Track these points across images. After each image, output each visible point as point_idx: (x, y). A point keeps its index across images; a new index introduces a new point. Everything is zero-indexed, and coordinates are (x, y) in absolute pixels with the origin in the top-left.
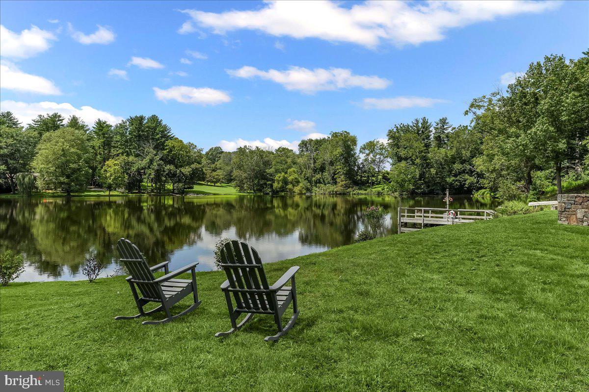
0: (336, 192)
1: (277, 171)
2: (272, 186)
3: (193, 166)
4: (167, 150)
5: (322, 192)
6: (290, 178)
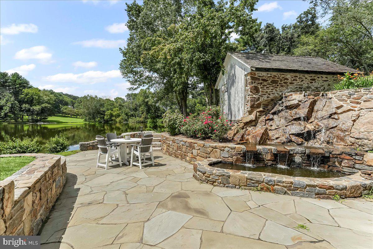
0: (140, 121)
1: (108, 110)
2: (104, 117)
3: (43, 105)
4: (24, 95)
5: (133, 121)
6: (114, 114)
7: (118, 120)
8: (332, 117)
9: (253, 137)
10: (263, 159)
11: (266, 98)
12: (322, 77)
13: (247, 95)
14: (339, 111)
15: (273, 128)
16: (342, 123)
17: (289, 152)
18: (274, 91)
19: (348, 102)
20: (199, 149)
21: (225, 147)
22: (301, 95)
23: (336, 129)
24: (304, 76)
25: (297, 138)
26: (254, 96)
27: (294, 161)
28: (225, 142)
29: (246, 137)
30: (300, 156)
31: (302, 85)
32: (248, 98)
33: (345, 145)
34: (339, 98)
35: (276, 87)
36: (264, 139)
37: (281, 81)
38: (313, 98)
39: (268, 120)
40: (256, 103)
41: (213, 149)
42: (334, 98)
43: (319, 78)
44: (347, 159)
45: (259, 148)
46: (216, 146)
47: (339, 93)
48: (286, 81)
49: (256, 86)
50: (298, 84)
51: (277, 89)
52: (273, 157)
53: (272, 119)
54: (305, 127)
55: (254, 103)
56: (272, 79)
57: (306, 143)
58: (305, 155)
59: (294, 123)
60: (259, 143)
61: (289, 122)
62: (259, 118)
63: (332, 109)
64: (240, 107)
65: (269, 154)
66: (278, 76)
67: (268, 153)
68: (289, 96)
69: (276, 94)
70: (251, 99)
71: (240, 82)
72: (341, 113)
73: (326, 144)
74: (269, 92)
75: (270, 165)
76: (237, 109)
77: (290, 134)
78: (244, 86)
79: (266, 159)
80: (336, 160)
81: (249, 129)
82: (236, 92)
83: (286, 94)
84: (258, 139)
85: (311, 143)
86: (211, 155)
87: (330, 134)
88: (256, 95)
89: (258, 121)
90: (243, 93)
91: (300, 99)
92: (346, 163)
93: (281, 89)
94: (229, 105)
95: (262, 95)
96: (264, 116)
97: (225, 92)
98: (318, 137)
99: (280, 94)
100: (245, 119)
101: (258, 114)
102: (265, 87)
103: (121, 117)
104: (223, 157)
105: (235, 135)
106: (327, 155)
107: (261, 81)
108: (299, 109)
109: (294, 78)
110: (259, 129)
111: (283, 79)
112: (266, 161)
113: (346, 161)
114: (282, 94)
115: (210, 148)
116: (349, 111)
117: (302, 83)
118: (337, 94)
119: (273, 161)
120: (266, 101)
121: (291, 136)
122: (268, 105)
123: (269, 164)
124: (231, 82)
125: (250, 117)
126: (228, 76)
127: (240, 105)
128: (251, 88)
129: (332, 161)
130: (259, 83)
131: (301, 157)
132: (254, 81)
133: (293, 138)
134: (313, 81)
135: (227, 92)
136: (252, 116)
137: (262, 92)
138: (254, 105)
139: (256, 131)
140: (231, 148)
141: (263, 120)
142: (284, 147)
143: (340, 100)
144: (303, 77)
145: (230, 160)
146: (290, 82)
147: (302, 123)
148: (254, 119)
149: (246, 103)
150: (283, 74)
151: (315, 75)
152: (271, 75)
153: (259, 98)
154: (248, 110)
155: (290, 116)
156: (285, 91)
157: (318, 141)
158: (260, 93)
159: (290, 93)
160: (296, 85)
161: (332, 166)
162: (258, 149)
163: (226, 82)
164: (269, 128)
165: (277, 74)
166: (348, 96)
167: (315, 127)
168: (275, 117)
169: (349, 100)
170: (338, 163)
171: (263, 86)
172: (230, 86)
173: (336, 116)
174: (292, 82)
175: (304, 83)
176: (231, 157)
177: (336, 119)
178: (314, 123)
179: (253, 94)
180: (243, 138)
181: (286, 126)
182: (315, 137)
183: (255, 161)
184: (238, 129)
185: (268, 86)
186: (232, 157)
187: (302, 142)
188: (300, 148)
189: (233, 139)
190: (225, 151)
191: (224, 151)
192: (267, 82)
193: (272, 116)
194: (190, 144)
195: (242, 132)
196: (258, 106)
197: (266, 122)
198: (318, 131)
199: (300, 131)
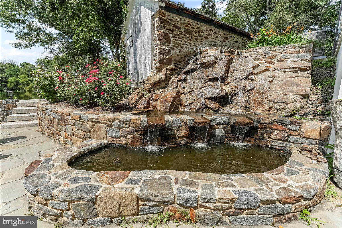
7: (27, 88)
8: (249, 77)
9: (162, 102)
10: (173, 136)
11: (178, 52)
12: (234, 38)
13: (155, 46)
14: (256, 71)
15: (186, 91)
16: (259, 84)
17: (210, 123)
18: (188, 44)
19: (263, 61)
20: (74, 125)
21: (114, 120)
22: (217, 51)
23: (253, 91)
24: (219, 32)
25: (213, 102)
26: (164, 47)
27: (215, 136)
28: (121, 111)
29: (153, 103)
30: (222, 128)
31: (216, 42)
32: (156, 50)
33: (263, 111)
34: (255, 57)
35: (190, 39)
36: (176, 106)
37: (196, 32)
38: (230, 56)
39: (180, 80)
40: (166, 58)
41: (94, 125)
42: (250, 56)
43: (231, 37)
44: (278, 130)
45: (169, 118)
46: (98, 119)
47: (255, 51)
48: (200, 33)
49: (166, 33)
50: (213, 40)
51: (191, 42)
52: (188, 132)
53: (185, 80)
54: (222, 89)
55: (164, 56)
56: (185, 27)
57: (222, 109)
58: (228, 126)
59: (210, 84)
60: (170, 111)
61: (205, 83)
62: (170, 78)
63: (249, 68)
64: (147, 63)
65: (183, 128)
66: (193, 25)
67: (182, 126)
68: (204, 51)
69: (190, 49)
70: (159, 50)
71: (146, 28)
72: (258, 74)
73: (243, 110)
74: (182, 44)
75: (184, 145)
76: (143, 67)
77: (206, 98)
78: (150, 33)
79: (178, 136)
80: (265, 131)
81: (158, 92)
82: (142, 44)
83: (201, 48)
84: (168, 105)
85: (228, 109)
86: (93, 134)
87: (247, 98)
88: (166, 45)
89: (168, 81)
90: (150, 43)
91: (216, 56)
92: (277, 134)
93: (195, 42)
94: (136, 63)
95: (174, 47)
96: (176, 76)
97: (131, 47)
98: (235, 101)
99: (195, 49)
100: (152, 78)
101: (168, 72)
102: (177, 37)
103: (31, 85)
104: (112, 137)
105: (138, 100)
106: (256, 125)
107: (172, 28)
108: (215, 68)
109: (209, 32)
110: (170, 93)
111: (198, 30)
112: (178, 139)
113: (278, 132)
114: (197, 49)
115: (89, 122)
116: (265, 71)
117: (216, 40)
118: (252, 53)
119: (187, 138)
120: (178, 55)
121: (207, 100)
122: (180, 62)
123: (183, 143)
124: (136, 32)
125: (158, 76)
126: (134, 25)
127: (147, 61)
128: (159, 35)
129: (260, 133)
130: (169, 30)
131: (224, 129)
132: (163, 25)
133: (209, 103)
134: (226, 40)
135: (132, 47)
136: (161, 74)
137: (174, 42)
138: (164, 60)
139: (166, 94)
140: (124, 122)
141: (175, 80)
142: (202, 116)
143: (256, 59)
144: (217, 33)
145: (123, 141)
146: (205, 36)
147: (219, 84)
148: (163, 79)
149: (154, 58)
150: (197, 24)
151: (229, 33)
152: (185, 22)
153: (170, 51)
154: (156, 66)
155: (205, 76)
156: (200, 47)
157: (235, 105)
158: (172, 44)
159: (206, 48)
160: (211, 41)
161: (259, 139)
162: (167, 121)
163: (132, 33)
164: (182, 91)
165: (192, 22)
166: (264, 54)
167: (232, 89)
168: (189, 77)
169: (263, 59)
170: (267, 135)
171: (175, 34)
172: (135, 37)
173: (252, 77)
174: (207, 36)
175: (218, 41)
176: (123, 137)
177: (253, 80)
178: (231, 85)
179: (163, 44)
180: (149, 105)
181: (201, 88)
182: (231, 102)
183: (161, 140)
184: (144, 92)
185: (181, 36)
186: (125, 137)
187: (219, 107)
188: (222, 117)
189: (135, 106)
190: (113, 128)
191: (111, 126)
192: (180, 30)
193: (185, 76)
194: (61, 115)
195: (148, 96)
196: (169, 62)
197: (178, 83)
198: (235, 95)
199: (217, 95)
